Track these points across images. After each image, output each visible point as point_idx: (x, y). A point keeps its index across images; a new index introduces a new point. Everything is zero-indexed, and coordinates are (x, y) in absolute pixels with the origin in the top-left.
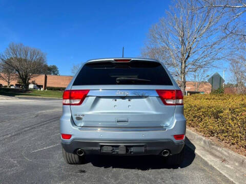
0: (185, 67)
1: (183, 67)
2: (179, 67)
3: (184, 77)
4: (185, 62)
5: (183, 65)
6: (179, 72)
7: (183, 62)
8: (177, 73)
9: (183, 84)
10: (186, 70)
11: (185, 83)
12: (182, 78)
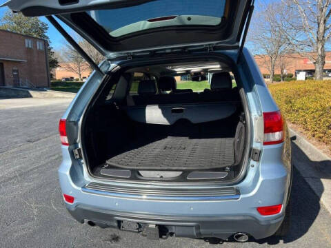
0: (325, 30)
1: (321, 31)
2: (314, 32)
3: (323, 46)
4: (325, 21)
5: (322, 27)
6: (315, 40)
7: (322, 22)
8: (311, 41)
9: (320, 59)
10: (327, 35)
11: (323, 57)
12: (319, 50)
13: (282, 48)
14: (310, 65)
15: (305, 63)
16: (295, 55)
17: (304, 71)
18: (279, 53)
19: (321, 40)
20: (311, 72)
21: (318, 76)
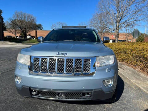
0: (119, 25)
2: (115, 25)
6: (115, 29)
7: (118, 22)
10: (120, 27)
11: (118, 35)
12: (117, 32)
13: (104, 30)
14: (114, 38)
15: (112, 37)
16: (109, 33)
17: (112, 40)
18: (103, 32)
19: (118, 29)
20: (114, 41)
21: (116, 42)
